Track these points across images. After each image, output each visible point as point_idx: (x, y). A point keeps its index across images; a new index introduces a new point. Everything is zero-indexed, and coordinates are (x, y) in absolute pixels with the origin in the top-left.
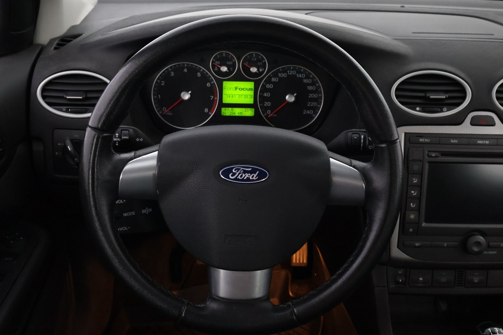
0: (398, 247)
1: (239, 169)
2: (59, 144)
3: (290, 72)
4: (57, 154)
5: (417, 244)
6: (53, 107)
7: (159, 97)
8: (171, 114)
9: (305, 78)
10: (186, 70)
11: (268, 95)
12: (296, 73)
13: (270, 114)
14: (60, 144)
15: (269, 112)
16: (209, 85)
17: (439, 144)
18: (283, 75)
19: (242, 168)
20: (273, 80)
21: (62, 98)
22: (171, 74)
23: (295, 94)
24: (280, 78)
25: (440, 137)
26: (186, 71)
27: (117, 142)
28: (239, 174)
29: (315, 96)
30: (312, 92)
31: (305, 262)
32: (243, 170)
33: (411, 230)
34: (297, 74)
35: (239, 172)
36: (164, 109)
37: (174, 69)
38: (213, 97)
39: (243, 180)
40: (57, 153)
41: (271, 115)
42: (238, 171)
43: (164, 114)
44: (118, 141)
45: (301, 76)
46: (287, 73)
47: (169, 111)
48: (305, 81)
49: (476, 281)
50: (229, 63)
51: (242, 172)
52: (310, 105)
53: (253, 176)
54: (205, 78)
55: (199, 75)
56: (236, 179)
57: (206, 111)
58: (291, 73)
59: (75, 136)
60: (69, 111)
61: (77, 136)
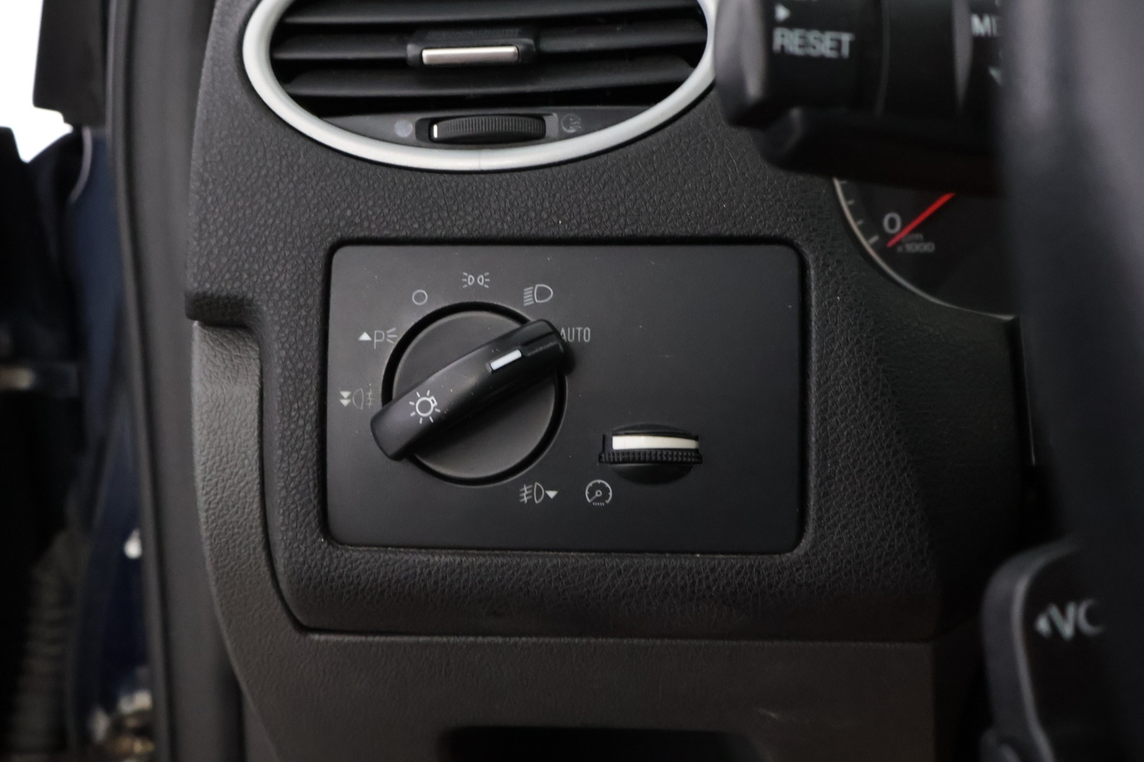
2: (365, 338)
4: (345, 402)
8: (928, 247)
14: (371, 335)
21: (400, 67)
36: (892, 223)
40: (345, 394)
43: (894, 247)
47: (915, 231)
59: (470, 280)
60: (435, 135)
61: (482, 280)
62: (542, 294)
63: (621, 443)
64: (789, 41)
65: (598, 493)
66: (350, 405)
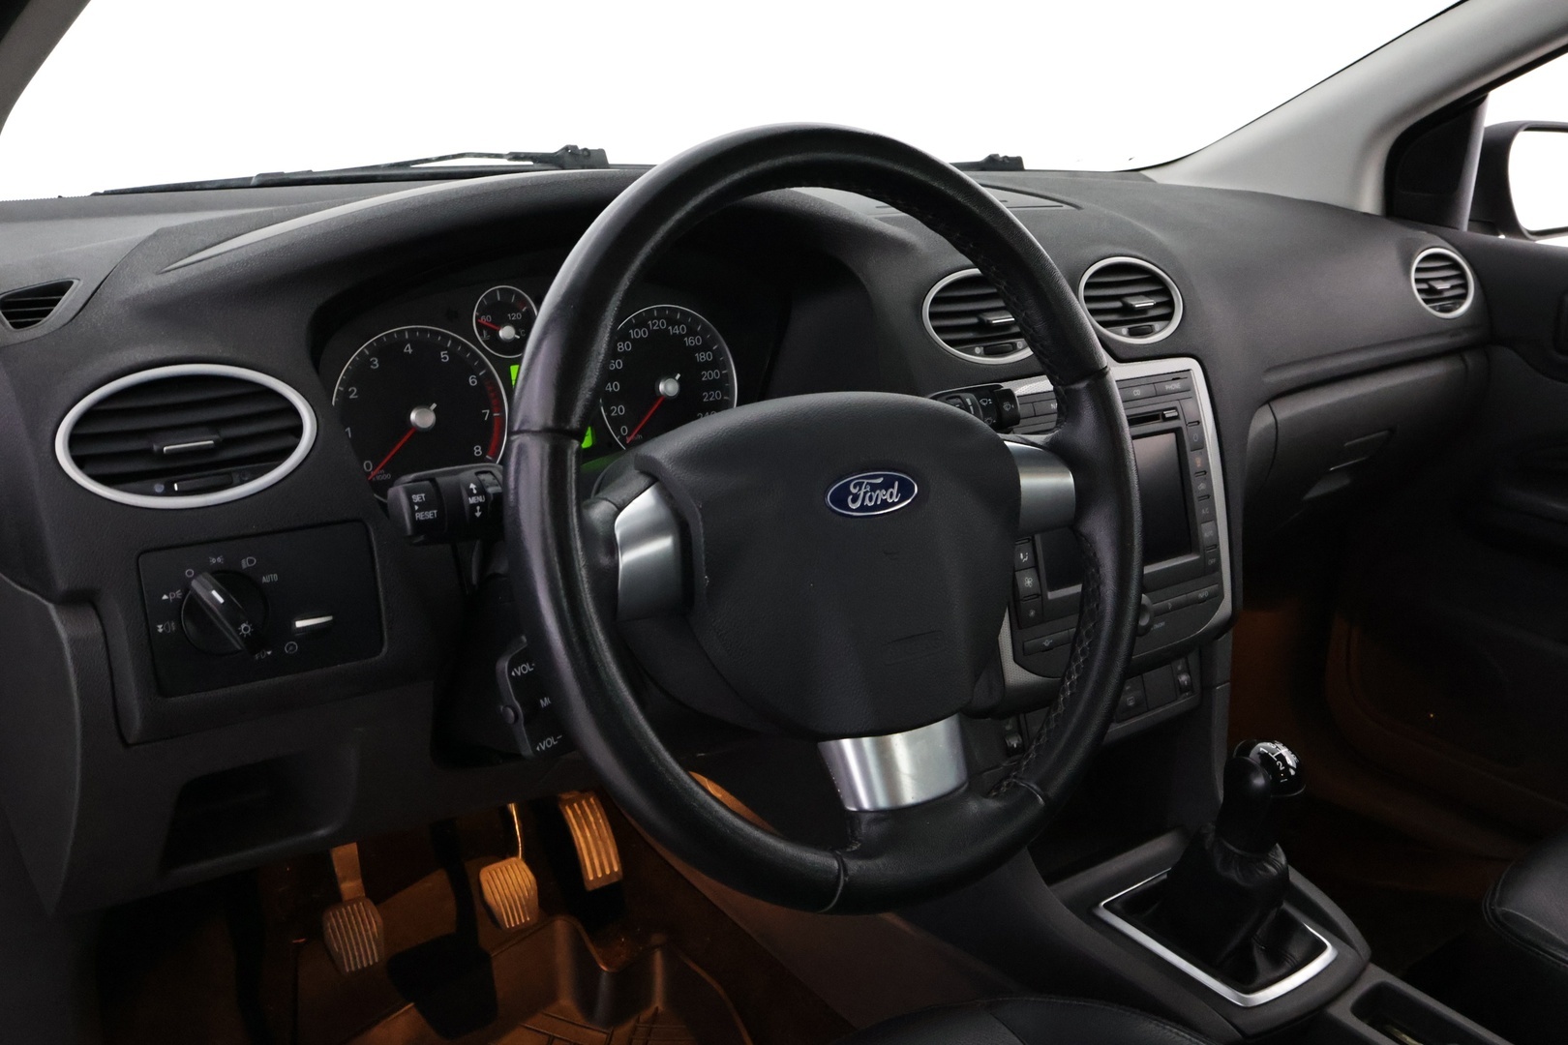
0: (1016, 660)
1: (860, 485)
2: (165, 597)
3: (653, 325)
4: (160, 630)
5: (1047, 644)
6: (122, 486)
7: (347, 433)
8: (388, 475)
9: (688, 335)
10: (408, 349)
11: (616, 386)
12: (668, 326)
13: (629, 435)
14: (168, 595)
15: (624, 431)
16: (473, 382)
17: (1035, 416)
18: (641, 333)
19: (866, 481)
20: (621, 347)
21: (147, 453)
22: (372, 363)
23: (678, 376)
24: (634, 341)
25: (1032, 403)
26: (410, 351)
27: (478, 508)
28: (865, 493)
29: (713, 375)
30: (707, 366)
31: (616, 869)
32: (868, 483)
33: (1032, 613)
34: (670, 328)
35: (863, 490)
36: (368, 466)
37: (379, 350)
38: (488, 411)
39: (876, 508)
40: (160, 626)
41: (632, 437)
42: (860, 490)
43: (371, 480)
44: (479, 504)
45: (677, 332)
46: (648, 327)
47: (381, 469)
48: (689, 341)
49: (1131, 704)
50: (516, 316)
51: (868, 489)
52: (709, 398)
53: (891, 495)
54: (464, 363)
55: (445, 358)
56: (862, 508)
57: (478, 453)
58: (657, 325)
59: (213, 561)
60: (176, 488)
61: (219, 560)
62: (251, 561)
63: (299, 624)
64: (419, 516)
65: (291, 648)
66: (163, 631)
